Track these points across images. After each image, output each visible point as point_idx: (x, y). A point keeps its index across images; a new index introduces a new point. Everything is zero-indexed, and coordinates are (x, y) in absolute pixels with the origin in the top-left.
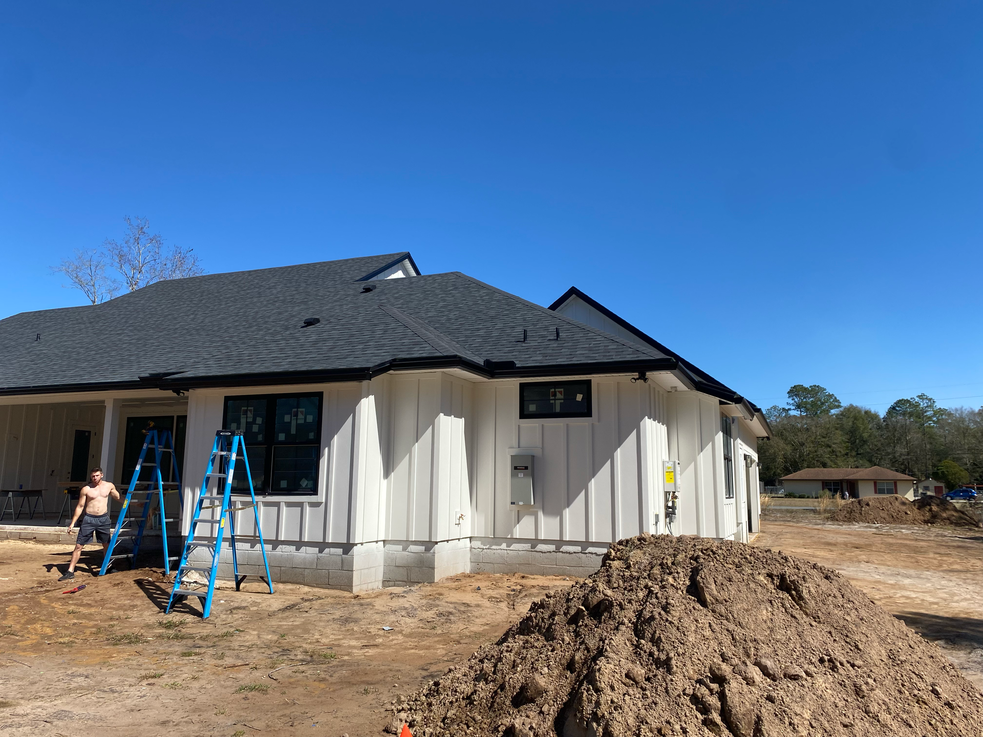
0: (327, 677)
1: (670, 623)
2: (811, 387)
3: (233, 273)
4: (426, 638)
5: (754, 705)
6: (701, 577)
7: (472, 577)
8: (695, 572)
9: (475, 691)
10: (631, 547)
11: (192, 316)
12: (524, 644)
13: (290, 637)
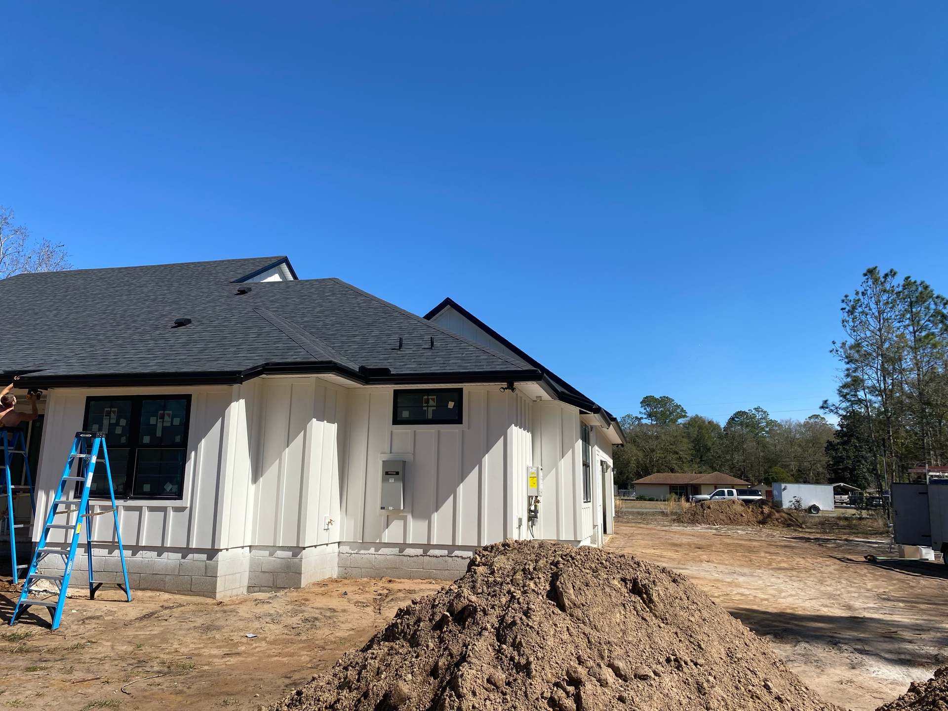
0: (185, 689)
1: (530, 628)
2: (661, 397)
3: (102, 269)
4: (290, 644)
5: (606, 706)
6: (561, 583)
7: (339, 582)
8: (555, 577)
9: (338, 700)
10: (495, 553)
11: (55, 312)
12: (389, 650)
13: (147, 647)
